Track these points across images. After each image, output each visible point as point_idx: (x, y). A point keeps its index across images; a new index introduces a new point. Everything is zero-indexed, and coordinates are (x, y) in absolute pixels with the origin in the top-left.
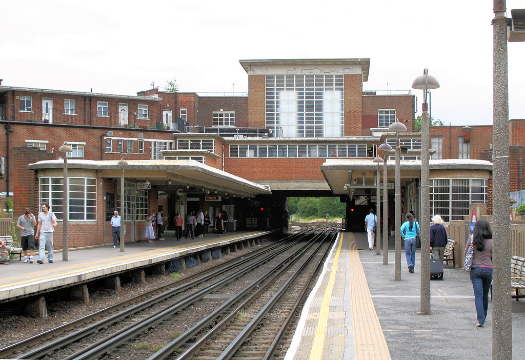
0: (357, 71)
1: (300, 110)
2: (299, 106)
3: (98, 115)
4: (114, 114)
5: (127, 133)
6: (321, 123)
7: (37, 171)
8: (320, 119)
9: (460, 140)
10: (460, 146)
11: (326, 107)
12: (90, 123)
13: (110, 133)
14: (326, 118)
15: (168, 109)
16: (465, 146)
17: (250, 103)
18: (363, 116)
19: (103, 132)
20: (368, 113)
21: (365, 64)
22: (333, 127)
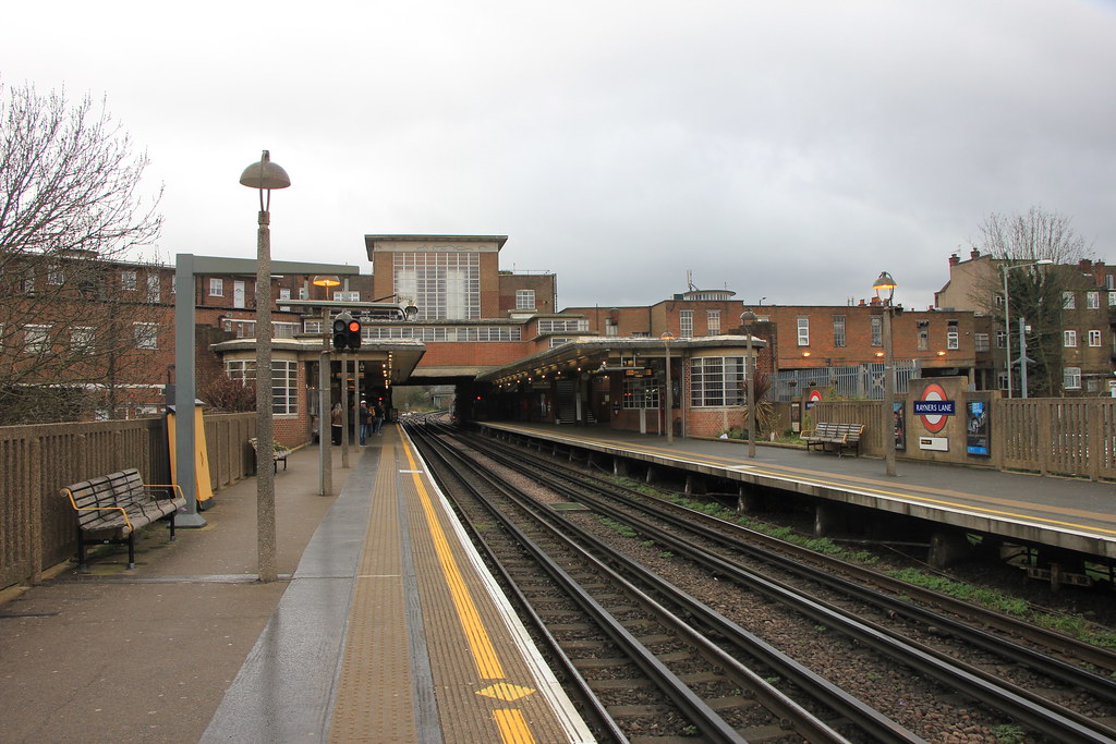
0: (492, 248)
1: (420, 290)
2: (419, 286)
3: (211, 295)
4: (229, 294)
5: (248, 314)
6: (444, 304)
7: (221, 353)
8: (442, 300)
9: (607, 322)
10: (607, 328)
11: (449, 287)
12: (203, 303)
13: (228, 314)
14: (449, 300)
15: (287, 288)
16: (612, 328)
17: (376, 281)
18: (500, 298)
19: (222, 313)
20: (505, 293)
21: (501, 241)
22: (456, 308)
